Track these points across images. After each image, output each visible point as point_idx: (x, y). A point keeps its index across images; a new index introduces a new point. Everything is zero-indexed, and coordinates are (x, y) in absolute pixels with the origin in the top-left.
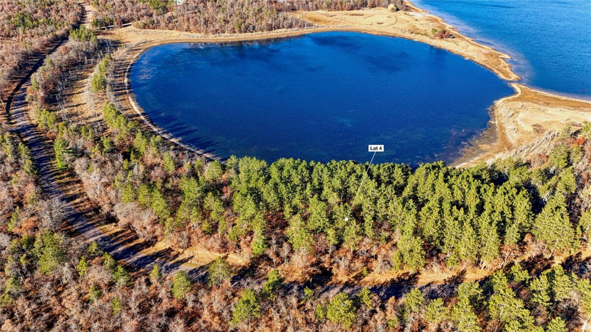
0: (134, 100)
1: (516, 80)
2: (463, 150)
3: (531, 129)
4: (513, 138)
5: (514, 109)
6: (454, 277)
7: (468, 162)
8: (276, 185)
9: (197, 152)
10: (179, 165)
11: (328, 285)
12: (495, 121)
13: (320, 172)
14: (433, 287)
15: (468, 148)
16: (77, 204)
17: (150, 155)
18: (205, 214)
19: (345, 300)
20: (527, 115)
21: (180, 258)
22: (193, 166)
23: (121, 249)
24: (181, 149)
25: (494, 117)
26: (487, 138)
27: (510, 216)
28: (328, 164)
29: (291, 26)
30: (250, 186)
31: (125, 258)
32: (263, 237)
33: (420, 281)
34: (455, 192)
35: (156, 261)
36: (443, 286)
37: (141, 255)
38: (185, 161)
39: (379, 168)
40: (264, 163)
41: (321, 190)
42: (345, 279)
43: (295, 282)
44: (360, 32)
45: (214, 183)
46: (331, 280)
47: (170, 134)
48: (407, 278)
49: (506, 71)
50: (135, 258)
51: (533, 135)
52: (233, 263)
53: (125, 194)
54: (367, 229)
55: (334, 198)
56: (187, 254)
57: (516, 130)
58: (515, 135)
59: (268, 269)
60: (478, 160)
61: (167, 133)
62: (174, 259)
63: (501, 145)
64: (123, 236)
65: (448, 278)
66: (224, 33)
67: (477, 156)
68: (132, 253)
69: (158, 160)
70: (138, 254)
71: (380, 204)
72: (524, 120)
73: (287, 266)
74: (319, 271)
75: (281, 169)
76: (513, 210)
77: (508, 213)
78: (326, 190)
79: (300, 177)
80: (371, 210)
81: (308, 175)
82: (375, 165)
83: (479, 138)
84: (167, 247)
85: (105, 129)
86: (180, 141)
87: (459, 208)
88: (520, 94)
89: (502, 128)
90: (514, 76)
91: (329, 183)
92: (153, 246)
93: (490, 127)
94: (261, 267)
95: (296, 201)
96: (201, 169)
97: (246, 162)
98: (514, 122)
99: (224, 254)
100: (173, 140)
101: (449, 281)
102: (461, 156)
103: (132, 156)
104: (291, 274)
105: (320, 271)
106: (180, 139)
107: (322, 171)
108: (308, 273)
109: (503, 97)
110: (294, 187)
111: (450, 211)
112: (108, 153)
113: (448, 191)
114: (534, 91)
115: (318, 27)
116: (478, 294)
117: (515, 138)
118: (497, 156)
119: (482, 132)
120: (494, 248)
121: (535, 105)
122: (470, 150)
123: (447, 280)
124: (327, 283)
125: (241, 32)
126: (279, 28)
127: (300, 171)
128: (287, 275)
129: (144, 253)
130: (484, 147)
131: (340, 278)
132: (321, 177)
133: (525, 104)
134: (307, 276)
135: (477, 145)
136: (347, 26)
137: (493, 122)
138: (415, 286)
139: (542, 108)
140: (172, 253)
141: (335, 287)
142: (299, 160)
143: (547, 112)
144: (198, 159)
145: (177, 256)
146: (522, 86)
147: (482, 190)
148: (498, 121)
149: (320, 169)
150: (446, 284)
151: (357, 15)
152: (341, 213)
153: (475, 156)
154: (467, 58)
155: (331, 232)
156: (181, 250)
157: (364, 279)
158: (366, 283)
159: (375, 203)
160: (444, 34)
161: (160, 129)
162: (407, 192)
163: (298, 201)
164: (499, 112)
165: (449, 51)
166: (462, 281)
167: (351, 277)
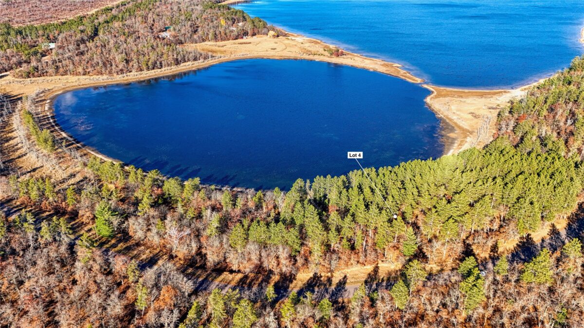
0: (97, 153)
1: (423, 82)
3: (470, 116)
5: (445, 104)
6: (551, 230)
7: (453, 149)
12: (439, 115)
14: (547, 241)
15: (442, 138)
17: (199, 200)
20: (457, 107)
25: (436, 112)
26: (447, 128)
29: (195, 59)
33: (535, 240)
35: (316, 290)
36: (552, 238)
42: (487, 255)
44: (263, 58)
48: (526, 240)
49: (409, 76)
51: (475, 120)
56: (338, 275)
57: (461, 119)
58: (464, 122)
60: (459, 146)
63: (462, 132)
65: (549, 232)
66: (130, 72)
72: (459, 111)
83: (441, 129)
88: (435, 92)
89: (450, 119)
90: (419, 80)
92: (295, 279)
93: (441, 120)
98: (454, 113)
99: (375, 265)
101: (551, 234)
102: (444, 145)
115: (221, 57)
118: (468, 140)
121: (454, 98)
122: (446, 140)
123: (549, 234)
125: (148, 69)
126: (185, 61)
128: (441, 265)
130: (452, 135)
133: (447, 99)
135: (446, 135)
136: (243, 55)
138: (536, 244)
139: (461, 99)
140: (322, 279)
141: (487, 262)
143: (467, 102)
145: (330, 280)
146: (431, 86)
148: (442, 114)
151: (245, 43)
153: (453, 143)
154: (372, 70)
156: (329, 274)
157: (499, 250)
158: (503, 252)
160: (338, 54)
165: (352, 66)
166: (558, 231)
167: (489, 252)
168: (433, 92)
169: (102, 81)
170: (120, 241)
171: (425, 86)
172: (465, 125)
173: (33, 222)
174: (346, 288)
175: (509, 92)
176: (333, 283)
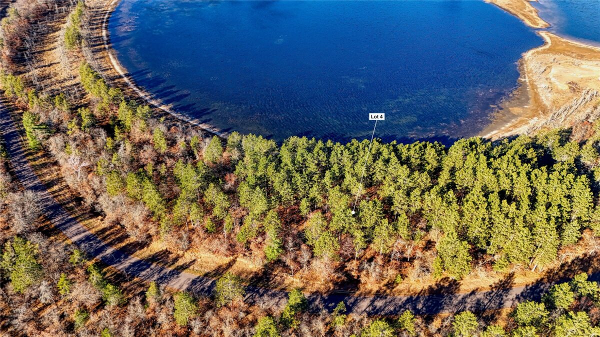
0: (115, 58)
1: (544, 27)
2: (492, 114)
3: (566, 88)
4: (547, 98)
5: (546, 64)
6: (501, 281)
7: (499, 129)
8: (289, 172)
9: (192, 122)
10: (172, 143)
11: (356, 295)
12: (525, 78)
13: (339, 155)
14: (479, 295)
15: (498, 112)
16: (55, 192)
17: (138, 131)
18: (207, 209)
19: (385, 329)
20: (560, 71)
21: (180, 262)
22: (188, 142)
23: (109, 251)
24: (173, 118)
25: (524, 74)
26: (518, 99)
27: (569, 210)
28: (348, 145)
30: (259, 175)
31: (116, 263)
32: (278, 241)
33: (462, 288)
34: (501, 179)
35: (152, 266)
36: (490, 293)
37: (134, 259)
38: (178, 136)
39: (409, 149)
40: (272, 143)
41: (343, 177)
42: (375, 288)
43: (317, 293)
45: (215, 165)
46: (358, 289)
47: (159, 100)
48: (447, 285)
49: (532, 16)
50: (127, 263)
51: (570, 95)
52: (243, 269)
53: (111, 183)
54: (401, 229)
55: (359, 190)
56: (188, 257)
57: (550, 89)
58: (549, 95)
59: (285, 276)
60: (511, 127)
61: (155, 98)
62: (173, 264)
63: (535, 108)
64: (112, 234)
65: (494, 283)
67: (508, 122)
68: (123, 256)
69: (147, 136)
70: (130, 257)
71: (415, 197)
72: (557, 77)
73: (306, 272)
74: (344, 278)
75: (293, 151)
76: (571, 202)
77: (566, 206)
78: (348, 179)
79: (316, 162)
80: (404, 204)
81: (325, 159)
82: (404, 144)
83: (508, 99)
84: (164, 248)
85: (83, 95)
86: (171, 109)
87: (509, 203)
88: (550, 44)
89: (534, 87)
90: (541, 23)
91: (352, 169)
92: (148, 246)
93: (521, 85)
94: (276, 273)
95: (314, 192)
96: (198, 146)
97: (250, 140)
98: (547, 79)
99: (231, 258)
100: (163, 108)
101: (496, 287)
102: (491, 122)
103: (117, 131)
104: (311, 282)
105: (346, 278)
106: (171, 105)
107: (342, 154)
108: (331, 281)
109: (531, 49)
110: (310, 176)
111: (499, 206)
112: (88, 127)
113: (494, 178)
114: (565, 40)
116: (542, 316)
117: (550, 99)
118: (532, 122)
119: (512, 92)
120: (551, 250)
121: (568, 58)
122: (501, 115)
123: (493, 286)
124: (355, 293)
127: (316, 155)
128: (307, 283)
129: (137, 256)
130: (516, 110)
131: (369, 287)
132: (340, 160)
133: (557, 56)
134: (330, 284)
135: (507, 108)
137: (523, 80)
138: (457, 295)
139: (577, 61)
140: (170, 256)
141: (365, 298)
142: (313, 139)
143: (582, 66)
144: (193, 133)
145: (176, 260)
146: (551, 35)
147: (533, 177)
148: (529, 78)
149: (339, 152)
150: (493, 292)
152: (369, 210)
153: (506, 122)
154: (488, 2)
155: (359, 234)
156: (181, 253)
157: (398, 287)
158: (400, 292)
159: (408, 195)
161: (147, 94)
162: (444, 178)
163: (317, 193)
164: (529, 67)
166: (511, 287)
167: (382, 285)
168: (546, 43)
170: (43, 156)
171: (543, 34)
172: (546, 98)
174: (180, 275)
176: (176, 263)
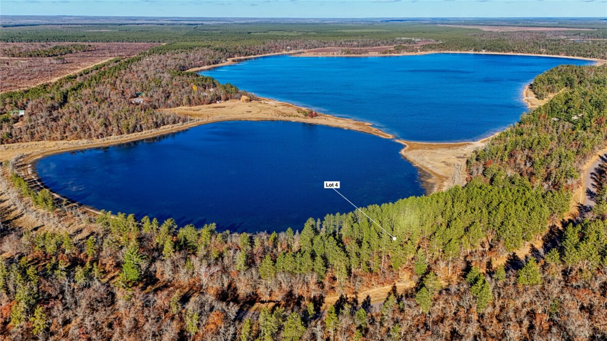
1: (394, 138)
3: (443, 165)
6: (531, 249)
12: (415, 164)
14: (530, 257)
15: (422, 184)
20: (430, 157)
21: (361, 300)
25: (413, 162)
26: (425, 175)
29: (174, 123)
33: (519, 256)
44: (240, 120)
48: (512, 258)
49: (381, 133)
51: (448, 168)
52: (405, 289)
56: (361, 296)
57: (435, 167)
58: (438, 170)
63: (438, 178)
66: (110, 135)
67: (433, 187)
72: (432, 160)
83: (420, 176)
88: (408, 146)
89: (426, 168)
90: (390, 136)
93: (418, 168)
98: (428, 163)
99: (391, 286)
102: (425, 189)
109: (401, 149)
115: (199, 120)
118: (445, 185)
121: (425, 150)
122: (426, 185)
123: (530, 252)
125: (128, 132)
126: (164, 124)
130: (430, 181)
133: (419, 151)
135: (425, 181)
136: (220, 118)
138: (521, 260)
139: (432, 151)
140: (348, 300)
145: (356, 300)
146: (403, 141)
148: (418, 164)
150: (533, 254)
151: (219, 107)
154: (346, 129)
156: (353, 296)
157: (494, 267)
160: (312, 115)
164: (411, 159)
165: (327, 125)
166: (537, 250)
167: (485, 269)
168: (405, 146)
169: (82, 145)
170: (148, 284)
171: (398, 141)
172: (440, 172)
173: (65, 269)
174: (371, 305)
175: (471, 144)
176: (359, 302)
